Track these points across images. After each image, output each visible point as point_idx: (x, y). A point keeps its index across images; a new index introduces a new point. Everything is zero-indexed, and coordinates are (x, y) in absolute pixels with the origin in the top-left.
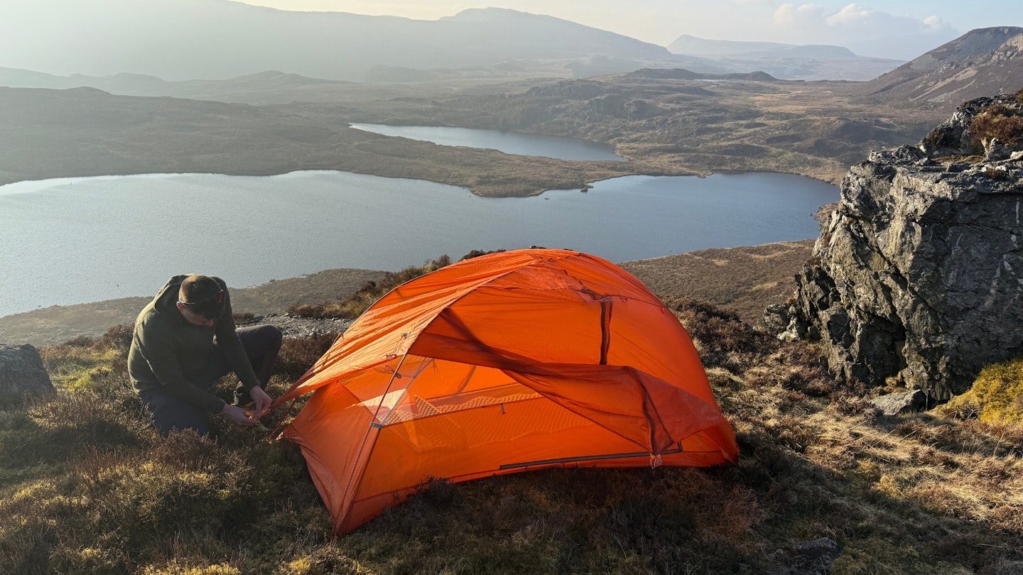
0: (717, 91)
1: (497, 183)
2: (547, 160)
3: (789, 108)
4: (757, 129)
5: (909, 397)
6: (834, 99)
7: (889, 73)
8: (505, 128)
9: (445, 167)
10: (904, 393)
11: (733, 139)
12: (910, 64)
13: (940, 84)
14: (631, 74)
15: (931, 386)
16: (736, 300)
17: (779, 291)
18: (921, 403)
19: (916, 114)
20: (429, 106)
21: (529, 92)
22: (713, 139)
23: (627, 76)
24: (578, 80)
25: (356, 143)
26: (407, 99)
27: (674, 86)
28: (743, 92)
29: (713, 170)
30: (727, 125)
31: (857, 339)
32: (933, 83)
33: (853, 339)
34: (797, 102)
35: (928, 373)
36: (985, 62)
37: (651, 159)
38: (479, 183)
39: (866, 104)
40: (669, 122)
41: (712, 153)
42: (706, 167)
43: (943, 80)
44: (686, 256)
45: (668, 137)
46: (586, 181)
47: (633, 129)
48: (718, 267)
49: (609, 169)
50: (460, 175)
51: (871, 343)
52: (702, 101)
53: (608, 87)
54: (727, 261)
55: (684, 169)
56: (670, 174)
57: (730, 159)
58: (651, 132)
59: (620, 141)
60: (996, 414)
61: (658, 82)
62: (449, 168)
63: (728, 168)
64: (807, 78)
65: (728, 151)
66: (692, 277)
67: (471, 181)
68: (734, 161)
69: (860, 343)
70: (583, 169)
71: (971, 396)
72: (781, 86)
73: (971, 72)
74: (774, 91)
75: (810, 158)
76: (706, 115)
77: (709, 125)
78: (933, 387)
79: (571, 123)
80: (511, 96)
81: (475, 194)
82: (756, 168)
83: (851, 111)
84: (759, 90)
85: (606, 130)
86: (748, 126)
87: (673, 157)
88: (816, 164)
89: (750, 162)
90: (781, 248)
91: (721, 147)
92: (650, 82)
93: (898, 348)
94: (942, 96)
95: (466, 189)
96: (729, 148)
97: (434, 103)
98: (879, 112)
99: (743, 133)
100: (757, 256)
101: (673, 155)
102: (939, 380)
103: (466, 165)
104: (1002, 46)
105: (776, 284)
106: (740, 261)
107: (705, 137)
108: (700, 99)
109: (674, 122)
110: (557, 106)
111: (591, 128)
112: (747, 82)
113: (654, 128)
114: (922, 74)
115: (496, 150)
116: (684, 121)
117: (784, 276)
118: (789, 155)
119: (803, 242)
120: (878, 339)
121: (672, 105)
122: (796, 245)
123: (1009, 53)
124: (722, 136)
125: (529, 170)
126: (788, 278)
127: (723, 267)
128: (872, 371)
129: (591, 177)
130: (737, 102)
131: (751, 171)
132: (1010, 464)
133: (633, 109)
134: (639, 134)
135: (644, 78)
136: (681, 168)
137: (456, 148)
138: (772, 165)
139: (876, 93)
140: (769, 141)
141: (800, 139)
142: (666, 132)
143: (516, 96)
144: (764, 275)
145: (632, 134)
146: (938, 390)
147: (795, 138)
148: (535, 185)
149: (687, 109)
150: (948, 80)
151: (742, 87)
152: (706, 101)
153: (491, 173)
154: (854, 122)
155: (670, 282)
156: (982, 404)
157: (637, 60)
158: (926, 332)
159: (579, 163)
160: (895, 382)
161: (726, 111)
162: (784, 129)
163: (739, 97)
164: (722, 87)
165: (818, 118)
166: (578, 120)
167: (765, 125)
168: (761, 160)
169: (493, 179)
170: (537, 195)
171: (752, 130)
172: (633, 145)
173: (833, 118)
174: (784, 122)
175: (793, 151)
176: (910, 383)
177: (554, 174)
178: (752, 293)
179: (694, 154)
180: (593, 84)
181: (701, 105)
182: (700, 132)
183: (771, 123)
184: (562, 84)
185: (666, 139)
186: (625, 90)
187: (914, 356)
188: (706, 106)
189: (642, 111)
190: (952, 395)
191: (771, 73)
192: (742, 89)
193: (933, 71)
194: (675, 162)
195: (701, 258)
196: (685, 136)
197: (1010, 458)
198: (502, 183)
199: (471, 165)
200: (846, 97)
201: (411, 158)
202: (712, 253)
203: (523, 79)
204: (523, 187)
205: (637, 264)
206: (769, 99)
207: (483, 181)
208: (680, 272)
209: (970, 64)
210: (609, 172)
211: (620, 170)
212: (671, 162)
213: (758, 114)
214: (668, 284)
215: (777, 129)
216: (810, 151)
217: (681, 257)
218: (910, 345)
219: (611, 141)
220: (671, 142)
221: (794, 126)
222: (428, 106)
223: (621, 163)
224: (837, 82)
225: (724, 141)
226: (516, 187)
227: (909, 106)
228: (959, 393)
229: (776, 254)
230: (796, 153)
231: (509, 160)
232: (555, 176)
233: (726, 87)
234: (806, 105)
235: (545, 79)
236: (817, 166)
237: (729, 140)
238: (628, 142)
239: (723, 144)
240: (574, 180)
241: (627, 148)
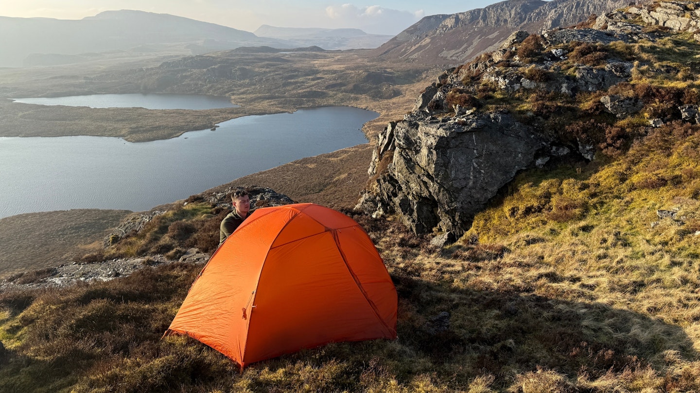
0: (290, 59)
1: (145, 131)
2: (182, 111)
3: (335, 67)
4: (319, 81)
5: (446, 236)
6: (359, 60)
7: (386, 43)
8: (146, 91)
9: (101, 124)
10: (443, 235)
11: (305, 88)
12: (396, 37)
13: (414, 48)
14: (233, 51)
15: (454, 229)
16: (325, 189)
17: (349, 179)
18: (452, 239)
19: (404, 66)
20: (83, 81)
21: (161, 66)
22: (294, 89)
23: (231, 52)
24: (197, 56)
25: (20, 114)
26: (62, 77)
27: (264, 57)
28: (307, 59)
29: (297, 108)
30: (301, 79)
31: (415, 210)
32: (410, 47)
33: (413, 210)
34: (339, 63)
35: (452, 222)
36: (434, 34)
37: (257, 104)
38: (131, 133)
39: (377, 61)
40: (264, 80)
41: (294, 98)
42: (292, 106)
43: (415, 45)
44: (290, 165)
45: (265, 90)
46: (214, 123)
47: (241, 86)
48: (311, 169)
49: (228, 113)
50: (114, 128)
51: (423, 212)
52: (282, 66)
53: (219, 60)
54: (316, 164)
55: (279, 109)
56: (270, 113)
57: (306, 100)
58: (253, 87)
59: (233, 94)
60: (485, 238)
61: (252, 55)
62: (104, 124)
63: (306, 106)
64: (343, 48)
65: (303, 96)
66: (296, 178)
67: (123, 132)
68: (309, 101)
69: (417, 212)
70: (210, 115)
71: (472, 231)
72: (328, 54)
73: (428, 40)
74: (325, 57)
75: (352, 95)
76: (286, 75)
77: (289, 80)
78: (455, 229)
79: (196, 84)
80: (147, 69)
81: (129, 141)
82: (322, 104)
83: (370, 66)
84: (316, 57)
85: (222, 88)
86: (313, 80)
87: (270, 102)
88: (356, 99)
89: (319, 101)
90: (346, 152)
91: (299, 93)
92: (247, 55)
93: (435, 212)
94: (416, 54)
95: (121, 138)
96: (304, 94)
97: (85, 78)
98: (385, 66)
99: (311, 84)
100: (333, 159)
101: (270, 100)
102: (457, 225)
103: (118, 121)
104: (440, 25)
105: (347, 174)
106: (323, 163)
107: (288, 88)
108: (281, 65)
109: (267, 80)
110: (184, 74)
111: (210, 88)
112: (308, 53)
113: (255, 85)
114: (404, 42)
115: (141, 108)
116: (273, 79)
117: (350, 169)
118: (340, 95)
119: (357, 147)
120: (425, 208)
121: (264, 69)
122: (354, 149)
123: (444, 29)
124: (299, 87)
125: (169, 119)
126: (353, 170)
127: (314, 169)
128: (425, 226)
129: (217, 120)
130: (304, 65)
131: (320, 107)
132: (499, 262)
133: (238, 73)
134: (246, 89)
135: (242, 53)
136: (276, 109)
137: (109, 110)
138: (331, 102)
139: (381, 55)
140: (327, 88)
141: (344, 85)
142: (263, 86)
143: (152, 69)
144: (339, 170)
145: (240, 89)
146: (458, 230)
147: (341, 85)
148: (175, 129)
149: (273, 71)
150: (417, 46)
151: (305, 56)
152: (285, 66)
153: (140, 124)
154: (373, 72)
155: (283, 183)
156: (478, 234)
157: (235, 41)
158: (447, 202)
159: (207, 111)
160: (437, 230)
161: (299, 71)
162: (335, 79)
163: (304, 62)
164: (293, 57)
165: (353, 72)
166: (200, 82)
167: (323, 78)
168: (325, 99)
169: (142, 129)
170: (178, 136)
171: (316, 82)
172: (242, 96)
173: (361, 71)
174: (334, 75)
175: (342, 92)
176: (444, 229)
177: (189, 120)
178: (334, 183)
179: (283, 99)
180: (208, 58)
181: (282, 68)
182: (285, 85)
183: (326, 76)
184: (185, 59)
185: (264, 91)
186: (232, 61)
187: (443, 215)
188: (285, 69)
189: (245, 74)
190: (464, 231)
191: (321, 46)
192: (305, 57)
193: (409, 41)
194: (272, 105)
195: (299, 165)
196: (276, 88)
197: (498, 260)
198: (149, 131)
199: (122, 120)
200: (366, 58)
201: (71, 120)
202: (306, 161)
203: (155, 57)
204: (166, 132)
205: (258, 175)
206: (323, 62)
207: (133, 131)
208: (288, 176)
209: (427, 36)
210: (229, 115)
211: (236, 113)
212: (269, 105)
213: (317, 72)
214: (281, 185)
215: (330, 80)
216: (351, 91)
217: (286, 166)
218: (441, 210)
219: (227, 95)
220: (267, 93)
221: (340, 77)
222: (80, 81)
223: (236, 109)
224: (359, 50)
225: (301, 89)
226: (160, 133)
227: (400, 61)
228: (467, 230)
229: (343, 156)
230: (344, 93)
231: (152, 114)
232: (190, 122)
233: (296, 57)
234: (344, 64)
235: (171, 57)
236: (357, 100)
237: (303, 89)
238: (239, 94)
239: (300, 91)
240: (204, 123)
241: (239, 98)
